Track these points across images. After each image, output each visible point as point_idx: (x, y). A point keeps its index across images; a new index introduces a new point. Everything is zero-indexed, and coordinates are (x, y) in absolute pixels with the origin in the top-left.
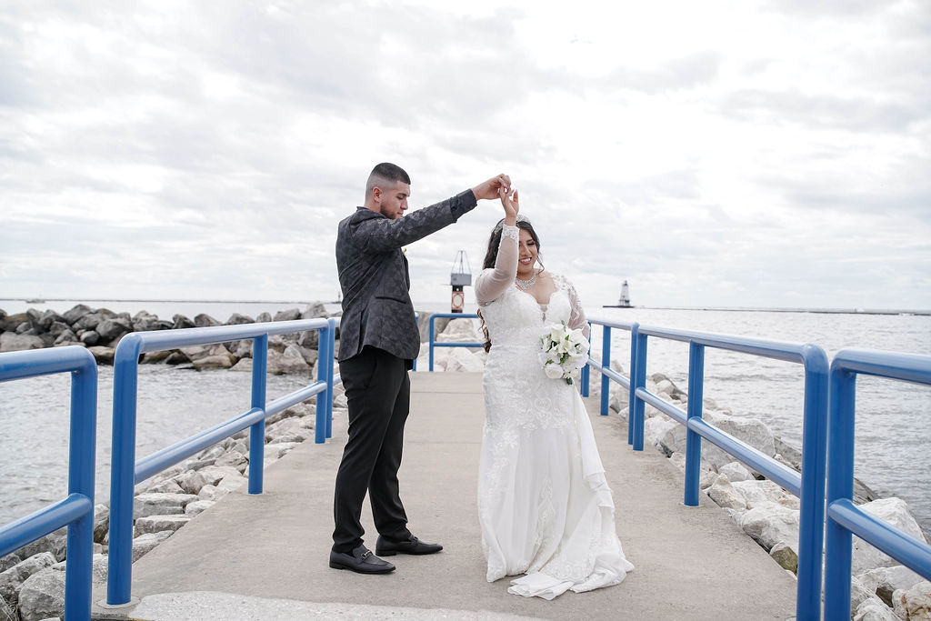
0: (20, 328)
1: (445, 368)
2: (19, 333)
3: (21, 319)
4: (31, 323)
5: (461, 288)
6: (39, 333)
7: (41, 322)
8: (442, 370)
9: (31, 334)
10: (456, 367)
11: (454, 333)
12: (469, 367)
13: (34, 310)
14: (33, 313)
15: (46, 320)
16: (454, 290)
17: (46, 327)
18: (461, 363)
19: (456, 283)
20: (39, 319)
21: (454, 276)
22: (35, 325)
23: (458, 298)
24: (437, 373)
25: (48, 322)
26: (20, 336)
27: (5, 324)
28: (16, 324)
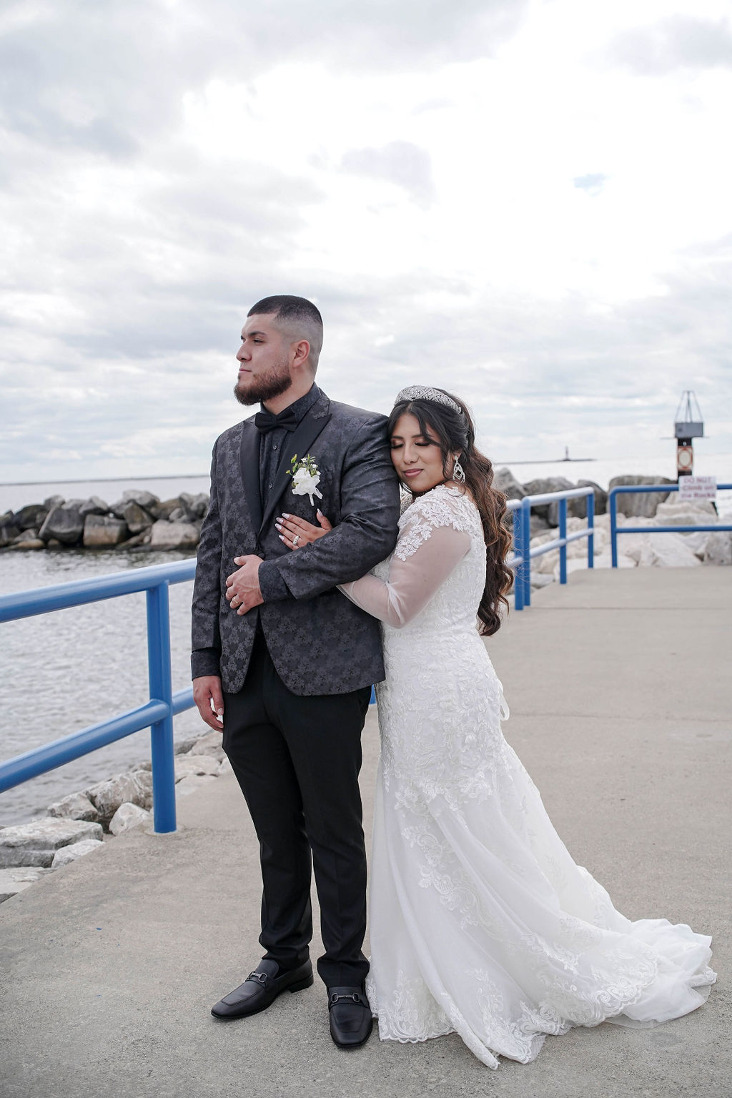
0: (173, 515)
1: (638, 563)
2: (172, 522)
3: (174, 505)
4: (184, 509)
5: (689, 441)
6: (192, 521)
7: (194, 508)
8: (631, 564)
9: (184, 522)
10: (652, 560)
11: (681, 502)
12: (670, 560)
13: (187, 495)
14: (185, 498)
15: (198, 506)
16: (680, 442)
17: (200, 513)
18: (659, 555)
19: (682, 435)
20: (192, 504)
21: (679, 427)
22: (188, 511)
23: (685, 455)
24: (624, 569)
25: (201, 508)
26: (172, 526)
27: (158, 511)
28: (169, 511)
